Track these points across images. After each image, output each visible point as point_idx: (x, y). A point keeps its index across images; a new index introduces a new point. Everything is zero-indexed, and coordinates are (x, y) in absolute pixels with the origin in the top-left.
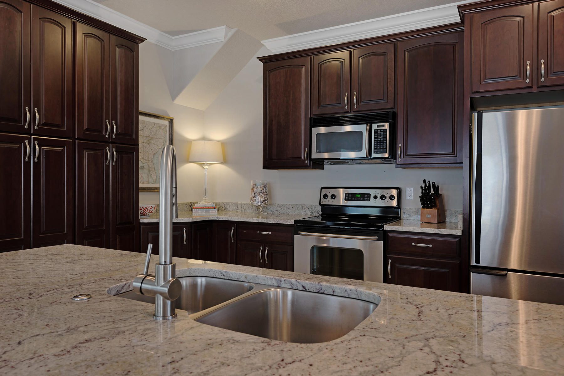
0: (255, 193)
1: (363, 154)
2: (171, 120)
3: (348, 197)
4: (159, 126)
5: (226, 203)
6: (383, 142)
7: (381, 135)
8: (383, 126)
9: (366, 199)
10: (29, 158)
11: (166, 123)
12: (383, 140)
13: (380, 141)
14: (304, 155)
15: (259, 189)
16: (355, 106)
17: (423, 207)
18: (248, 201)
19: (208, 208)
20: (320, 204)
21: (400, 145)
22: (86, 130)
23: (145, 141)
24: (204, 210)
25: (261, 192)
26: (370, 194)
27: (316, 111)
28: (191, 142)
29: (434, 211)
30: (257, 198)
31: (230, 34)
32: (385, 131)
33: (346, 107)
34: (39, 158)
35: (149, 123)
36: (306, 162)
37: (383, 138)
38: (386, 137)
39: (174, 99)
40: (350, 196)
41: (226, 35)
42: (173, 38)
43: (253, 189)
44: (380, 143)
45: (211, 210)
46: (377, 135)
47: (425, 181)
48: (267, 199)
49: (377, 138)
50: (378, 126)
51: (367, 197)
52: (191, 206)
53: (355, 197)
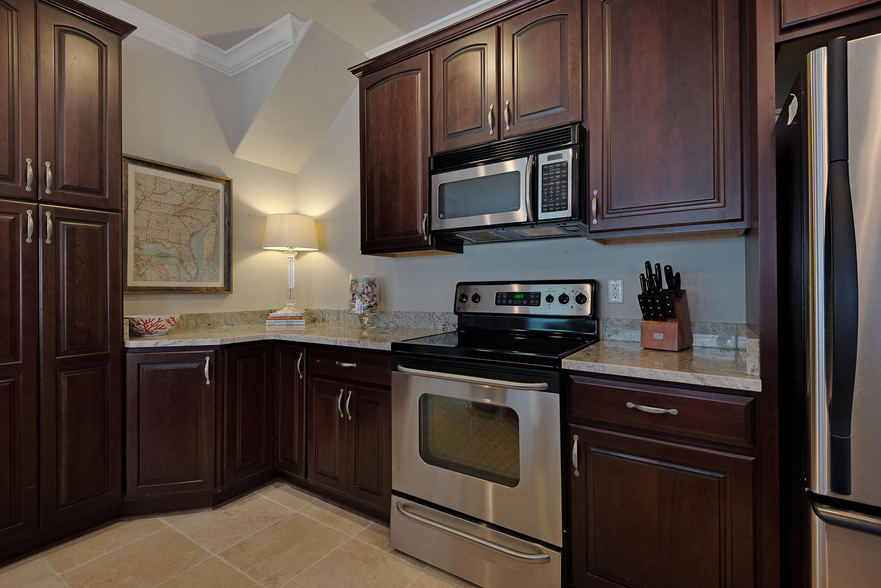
0: (353, 295)
1: (521, 215)
2: (228, 183)
3: (502, 299)
4: (204, 191)
5: (325, 310)
6: (561, 189)
7: (555, 175)
8: (560, 156)
9: (532, 302)
11: (220, 186)
12: (561, 185)
13: (555, 186)
14: (422, 227)
15: (360, 288)
16: (508, 128)
17: (647, 317)
18: (346, 307)
19: (292, 318)
20: (455, 312)
21: (595, 193)
23: (172, 212)
24: (284, 322)
25: (363, 293)
26: (540, 294)
27: (441, 147)
28: (267, 217)
29: (672, 326)
30: (358, 302)
32: (563, 166)
33: (491, 132)
36: (426, 238)
37: (561, 179)
38: (566, 178)
39: (235, 151)
40: (505, 297)
41: (295, 31)
42: (226, 53)
43: (351, 288)
44: (554, 190)
45: (295, 322)
46: (549, 176)
47: (648, 264)
48: (376, 304)
49: (549, 181)
50: (550, 158)
51: (535, 299)
52: (265, 315)
53: (513, 299)
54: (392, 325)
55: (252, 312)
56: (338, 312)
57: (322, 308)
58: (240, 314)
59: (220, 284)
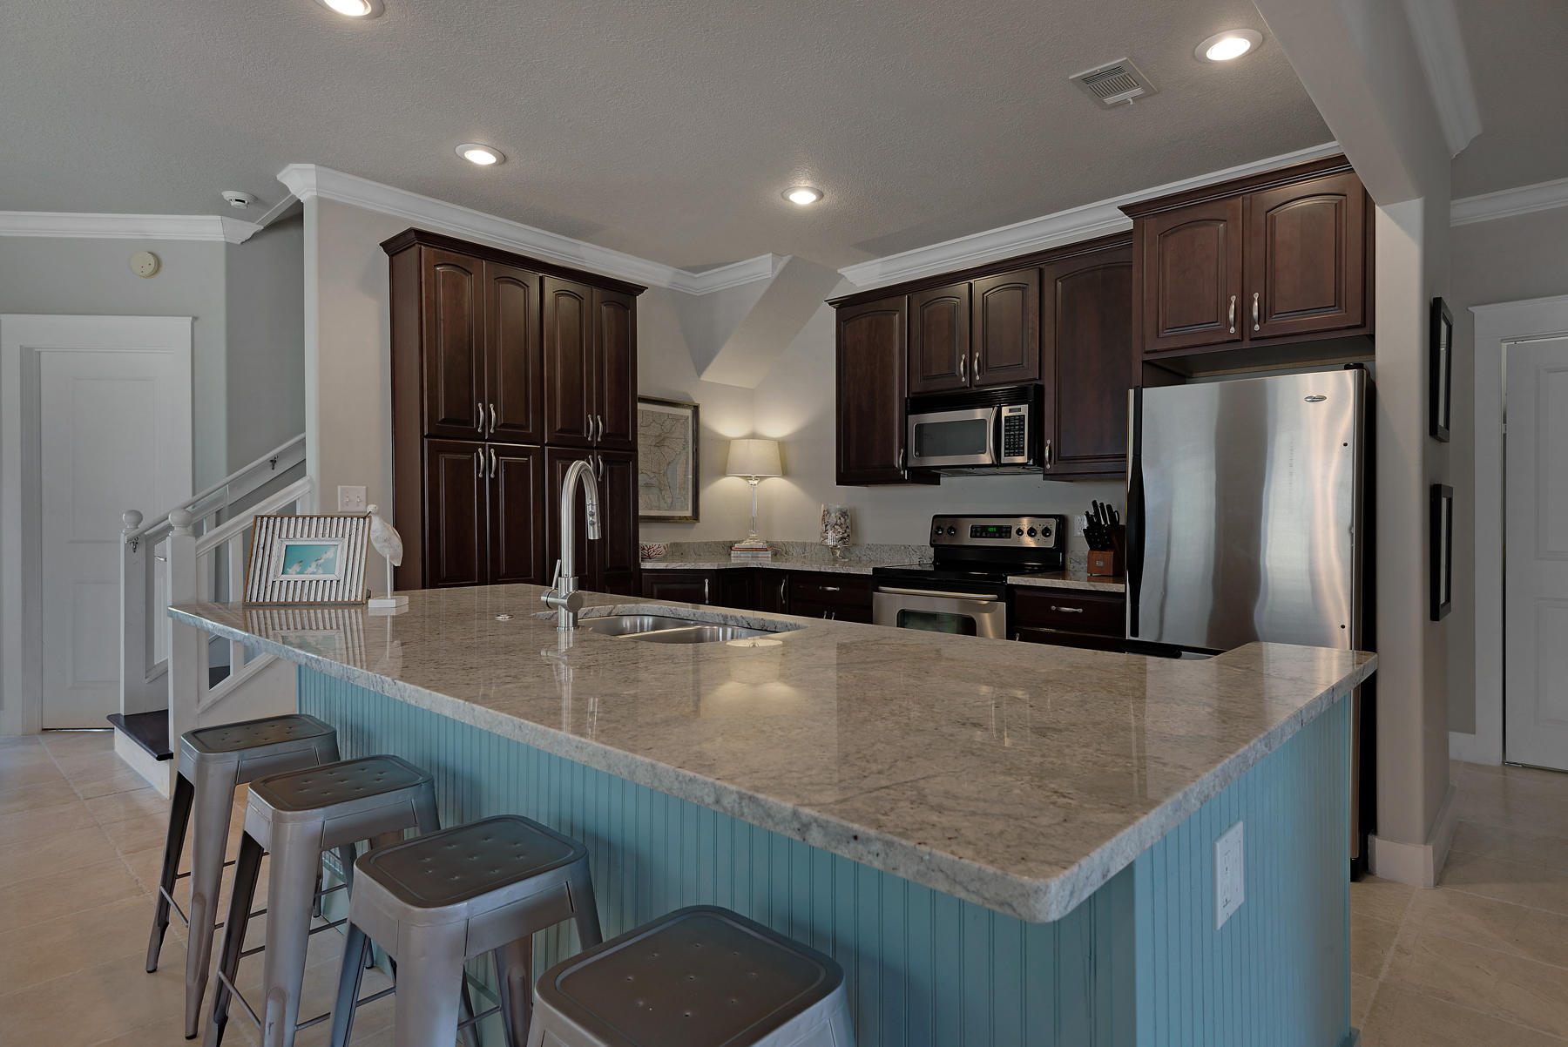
0: (826, 526)
1: (986, 458)
2: (696, 409)
3: (976, 531)
4: (676, 419)
5: (788, 543)
6: (1019, 438)
7: (1014, 426)
8: (1019, 410)
9: (1004, 534)
10: (484, 473)
11: (688, 413)
12: (1019, 435)
13: (1014, 435)
14: (898, 462)
15: (833, 519)
16: (978, 378)
17: (1092, 548)
18: (817, 539)
19: (756, 549)
20: (932, 545)
21: (1049, 442)
22: (560, 431)
23: (654, 444)
24: (750, 554)
25: (836, 524)
26: (1008, 527)
27: (918, 387)
28: (730, 442)
29: (1109, 555)
30: (830, 534)
31: (781, 265)
32: (1021, 418)
33: (963, 379)
34: (496, 473)
35: (660, 414)
36: (902, 472)
37: (1019, 430)
38: (1024, 429)
39: (701, 374)
40: (979, 529)
41: (774, 267)
42: (696, 276)
43: (823, 519)
44: (1014, 439)
45: (761, 554)
46: (1009, 426)
47: (1094, 503)
48: (848, 536)
49: (1010, 430)
50: (1010, 411)
51: (1005, 532)
52: (730, 546)
53: (987, 532)
54: (864, 558)
55: (715, 543)
56: (804, 545)
57: (785, 540)
58: (706, 544)
59: (689, 513)
